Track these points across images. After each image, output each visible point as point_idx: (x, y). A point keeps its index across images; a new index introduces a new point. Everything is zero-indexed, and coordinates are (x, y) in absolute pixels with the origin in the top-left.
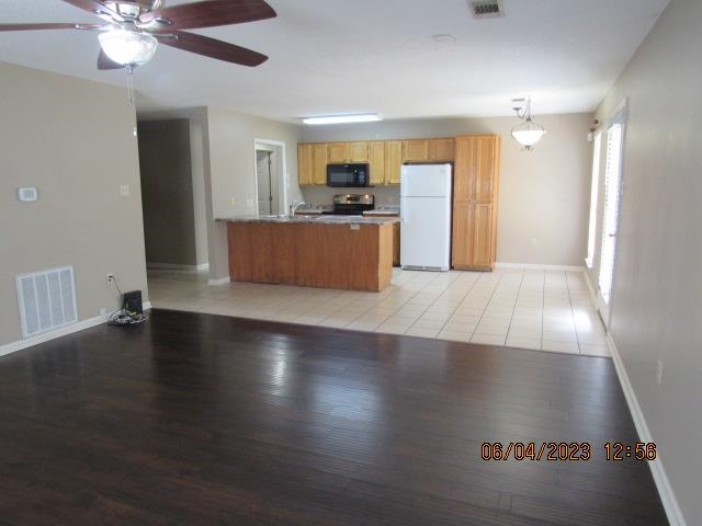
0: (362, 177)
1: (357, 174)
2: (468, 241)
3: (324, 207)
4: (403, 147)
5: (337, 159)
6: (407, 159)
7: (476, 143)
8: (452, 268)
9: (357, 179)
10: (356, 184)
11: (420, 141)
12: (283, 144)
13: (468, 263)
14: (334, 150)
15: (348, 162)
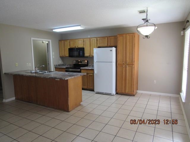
0: (81, 53)
1: (79, 52)
2: (124, 82)
3: (70, 65)
4: (97, 40)
5: (72, 46)
6: (99, 45)
7: (126, 38)
8: (117, 93)
9: (79, 54)
10: (79, 56)
11: (104, 37)
12: (50, 41)
13: (123, 92)
14: (72, 42)
15: (77, 47)
